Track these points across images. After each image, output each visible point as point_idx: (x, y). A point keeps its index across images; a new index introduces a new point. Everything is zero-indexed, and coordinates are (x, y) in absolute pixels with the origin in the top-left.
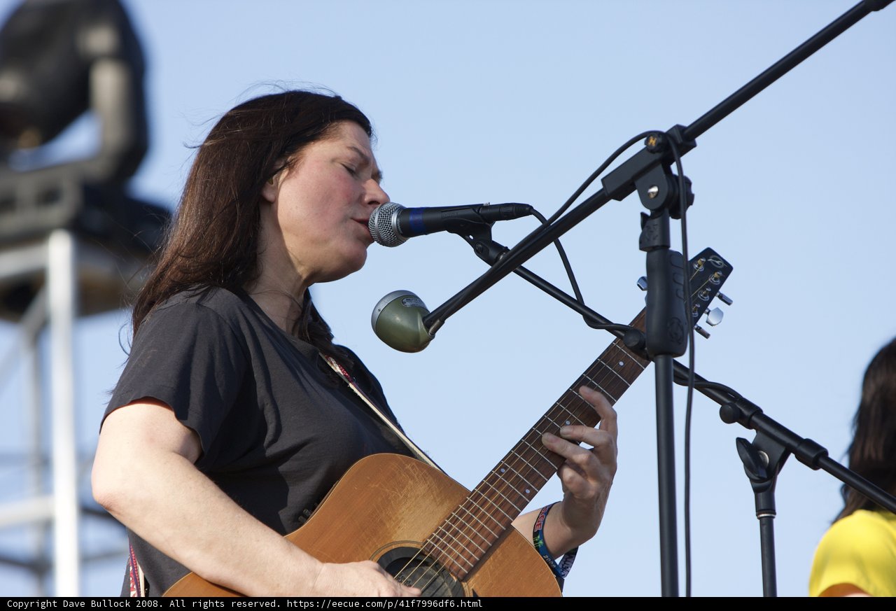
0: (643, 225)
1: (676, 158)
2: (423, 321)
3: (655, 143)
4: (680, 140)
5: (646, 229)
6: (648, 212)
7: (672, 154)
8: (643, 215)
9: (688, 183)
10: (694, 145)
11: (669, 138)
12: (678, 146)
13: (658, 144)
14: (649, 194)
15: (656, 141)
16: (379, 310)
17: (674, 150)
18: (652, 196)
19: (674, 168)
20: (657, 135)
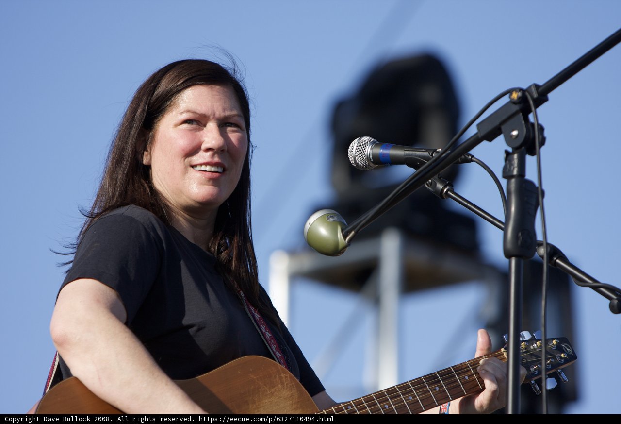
0: (506, 159)
1: (533, 108)
2: (342, 232)
3: (517, 97)
4: (535, 95)
5: (508, 162)
6: (510, 150)
7: (529, 106)
8: (507, 152)
9: (541, 129)
10: (546, 100)
11: (527, 94)
12: (534, 100)
13: (519, 98)
14: (512, 136)
15: (518, 95)
16: (310, 224)
17: (531, 102)
18: (514, 137)
19: (531, 117)
20: (518, 90)
